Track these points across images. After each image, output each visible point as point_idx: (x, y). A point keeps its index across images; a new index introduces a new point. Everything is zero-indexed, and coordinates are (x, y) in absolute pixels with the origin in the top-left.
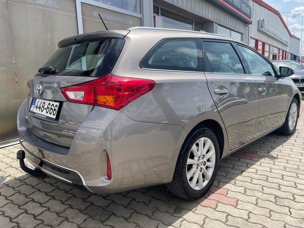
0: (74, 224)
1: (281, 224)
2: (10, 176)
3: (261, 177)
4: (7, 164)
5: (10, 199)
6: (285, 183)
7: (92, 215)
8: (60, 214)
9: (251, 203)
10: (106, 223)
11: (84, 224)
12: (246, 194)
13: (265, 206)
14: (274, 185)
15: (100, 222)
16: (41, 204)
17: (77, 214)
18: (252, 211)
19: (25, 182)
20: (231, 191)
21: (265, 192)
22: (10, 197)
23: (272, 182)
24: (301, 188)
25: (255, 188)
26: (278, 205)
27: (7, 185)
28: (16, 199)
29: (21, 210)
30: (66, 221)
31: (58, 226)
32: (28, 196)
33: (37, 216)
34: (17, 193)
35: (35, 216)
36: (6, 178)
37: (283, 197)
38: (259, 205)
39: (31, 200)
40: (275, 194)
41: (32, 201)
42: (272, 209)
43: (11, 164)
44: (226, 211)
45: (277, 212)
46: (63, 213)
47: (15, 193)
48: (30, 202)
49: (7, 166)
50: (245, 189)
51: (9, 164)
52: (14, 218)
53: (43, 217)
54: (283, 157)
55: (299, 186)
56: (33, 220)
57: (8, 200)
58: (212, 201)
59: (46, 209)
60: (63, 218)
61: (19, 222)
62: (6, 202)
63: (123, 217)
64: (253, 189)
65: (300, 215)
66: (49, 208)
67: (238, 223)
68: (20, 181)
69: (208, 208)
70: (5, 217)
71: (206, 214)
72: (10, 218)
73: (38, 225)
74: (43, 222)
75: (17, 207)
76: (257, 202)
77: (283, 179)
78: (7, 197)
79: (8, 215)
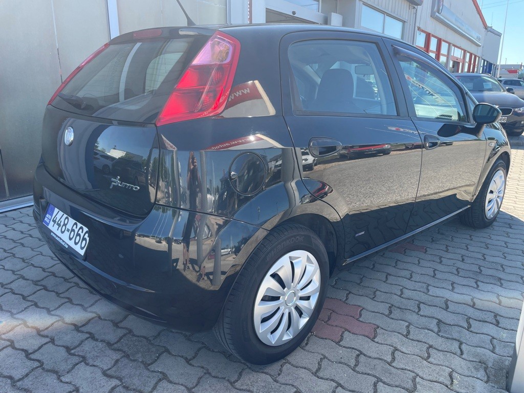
0: (96, 369)
1: (444, 371)
3: (418, 286)
6: (457, 298)
7: (129, 353)
8: (72, 349)
9: (398, 333)
10: (152, 368)
11: (114, 369)
12: (392, 316)
13: (421, 337)
15: (142, 366)
16: (39, 330)
17: (102, 351)
18: (399, 347)
19: (10, 289)
20: (367, 310)
21: (422, 313)
23: (434, 295)
24: (482, 308)
25: (406, 306)
26: (442, 336)
29: (3, 342)
30: (83, 363)
31: (68, 372)
33: (31, 353)
35: (27, 354)
38: (411, 337)
40: (439, 318)
42: (431, 343)
44: (356, 347)
45: (440, 349)
46: (78, 349)
50: (390, 307)
53: (43, 355)
54: (457, 251)
55: (479, 304)
56: (25, 361)
58: (335, 328)
59: (48, 340)
60: (77, 358)
64: (403, 307)
65: (477, 355)
66: (53, 339)
67: (374, 368)
68: (2, 286)
69: (327, 341)
71: (323, 352)
73: (33, 369)
74: (42, 365)
76: (408, 331)
77: (453, 289)
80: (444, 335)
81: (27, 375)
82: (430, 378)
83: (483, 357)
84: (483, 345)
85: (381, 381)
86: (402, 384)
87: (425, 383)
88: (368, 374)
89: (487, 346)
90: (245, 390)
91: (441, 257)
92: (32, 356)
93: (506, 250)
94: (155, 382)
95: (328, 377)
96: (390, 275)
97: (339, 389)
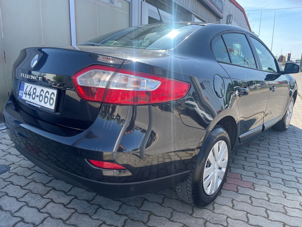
0: (110, 211)
1: (297, 203)
2: (13, 164)
3: (263, 162)
4: (3, 151)
5: (27, 189)
6: (286, 168)
7: (125, 201)
8: (91, 201)
9: (265, 186)
10: (142, 208)
11: (121, 210)
12: (258, 177)
13: (277, 187)
14: (277, 170)
15: (136, 208)
16: (64, 192)
18: (269, 193)
19: (35, 170)
20: (244, 175)
21: (272, 176)
22: (26, 186)
23: (274, 167)
24: (300, 172)
25: (262, 172)
26: (288, 187)
27: (15, 173)
28: (34, 188)
29: (46, 200)
30: (101, 208)
31: (94, 214)
32: (46, 184)
33: (66, 205)
34: (32, 181)
35: (65, 206)
36: (10, 166)
37: (289, 180)
38: (272, 187)
39: (51, 188)
40: (282, 177)
41: (53, 190)
42: (284, 190)
43: (8, 151)
44: (247, 194)
45: (289, 193)
46: (94, 201)
47: (30, 182)
48: (52, 191)
49: (5, 153)
50: (255, 173)
51: (6, 151)
52: (42, 208)
53: (74, 205)
54: (274, 145)
55: (298, 170)
56: (65, 209)
57: (24, 189)
58: (231, 185)
59: (72, 197)
60: (96, 206)
61: (50, 212)
62: (24, 192)
63: (156, 202)
64: (262, 173)
66: (76, 197)
67: (262, 203)
68: (29, 169)
69: (230, 191)
70: (30, 207)
71: (231, 197)
72: (37, 208)
73: (73, 213)
74: (76, 211)
75: (39, 196)
76: (270, 185)
77: (282, 164)
78: (23, 187)
79: (33, 205)
80: (288, 186)
81: (70, 217)
82: (291, 206)
85: (268, 209)
86: (279, 210)
87: (290, 209)
88: (260, 207)
90: (200, 218)
91: (268, 148)
92: (68, 206)
93: (298, 144)
94: (147, 216)
95: (240, 209)
96: (247, 157)
97: (249, 215)
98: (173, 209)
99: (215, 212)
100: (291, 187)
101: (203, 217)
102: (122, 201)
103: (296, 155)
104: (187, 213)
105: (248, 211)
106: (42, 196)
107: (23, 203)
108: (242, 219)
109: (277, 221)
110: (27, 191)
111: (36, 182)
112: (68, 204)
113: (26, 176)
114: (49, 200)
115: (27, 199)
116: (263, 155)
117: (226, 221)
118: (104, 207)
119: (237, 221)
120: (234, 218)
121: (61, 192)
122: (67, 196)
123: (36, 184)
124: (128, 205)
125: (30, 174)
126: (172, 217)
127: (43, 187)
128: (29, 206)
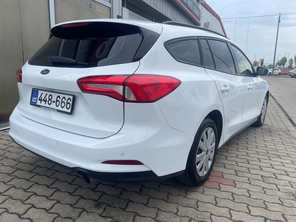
0: (94, 214)
3: (243, 161)
5: (7, 195)
6: (264, 165)
7: (109, 204)
8: (74, 205)
9: (246, 183)
10: (127, 210)
11: (105, 213)
12: (238, 175)
13: (257, 184)
14: (256, 167)
15: (121, 210)
16: (46, 197)
18: (249, 189)
19: (14, 176)
20: (225, 173)
21: (252, 173)
22: (6, 193)
23: (253, 164)
24: (278, 169)
26: (265, 182)
28: (13, 194)
29: (27, 205)
30: (84, 212)
31: (78, 217)
32: (26, 190)
34: (12, 187)
35: (47, 211)
37: (267, 177)
38: (252, 184)
39: (32, 194)
40: (261, 174)
42: (264, 187)
44: (229, 191)
45: (268, 188)
46: (77, 205)
47: (10, 188)
48: (33, 196)
50: (235, 171)
52: (22, 214)
53: (56, 210)
54: (252, 144)
55: (275, 167)
56: (47, 214)
57: (3, 195)
58: (214, 183)
59: (54, 202)
60: (79, 209)
61: (31, 218)
62: (4, 198)
63: (141, 203)
64: (242, 171)
65: (286, 190)
66: (59, 201)
67: (243, 200)
68: (8, 175)
69: (213, 189)
70: (10, 214)
71: (214, 195)
72: (18, 214)
73: (55, 218)
74: (59, 215)
75: (19, 202)
76: (250, 181)
77: (260, 161)
78: (2, 193)
79: (13, 211)
80: (267, 182)
82: (271, 201)
83: (290, 190)
84: (286, 185)
85: (249, 205)
86: (260, 206)
87: (270, 204)
88: (242, 203)
89: (289, 185)
90: (184, 216)
91: (247, 147)
92: (50, 211)
93: (274, 142)
94: (132, 217)
95: (223, 206)
96: (227, 156)
97: (231, 211)
98: (158, 209)
99: (199, 210)
100: (270, 183)
101: (187, 215)
102: (106, 204)
103: (273, 152)
104: (172, 212)
105: (231, 208)
106: (23, 202)
107: (3, 209)
108: (225, 216)
109: (259, 216)
110: (7, 197)
111: (16, 188)
112: (51, 209)
113: (6, 182)
114: (30, 205)
115: (7, 205)
116: (242, 154)
117: (209, 218)
118: (88, 210)
119: (221, 218)
120: (218, 215)
121: (43, 197)
122: (49, 200)
123: (16, 190)
124: (112, 207)
125: (9, 180)
126: (157, 216)
127: (24, 193)
128: (9, 212)
